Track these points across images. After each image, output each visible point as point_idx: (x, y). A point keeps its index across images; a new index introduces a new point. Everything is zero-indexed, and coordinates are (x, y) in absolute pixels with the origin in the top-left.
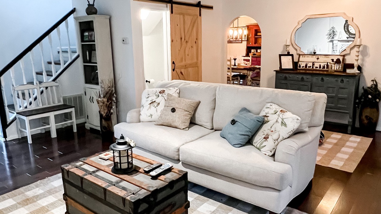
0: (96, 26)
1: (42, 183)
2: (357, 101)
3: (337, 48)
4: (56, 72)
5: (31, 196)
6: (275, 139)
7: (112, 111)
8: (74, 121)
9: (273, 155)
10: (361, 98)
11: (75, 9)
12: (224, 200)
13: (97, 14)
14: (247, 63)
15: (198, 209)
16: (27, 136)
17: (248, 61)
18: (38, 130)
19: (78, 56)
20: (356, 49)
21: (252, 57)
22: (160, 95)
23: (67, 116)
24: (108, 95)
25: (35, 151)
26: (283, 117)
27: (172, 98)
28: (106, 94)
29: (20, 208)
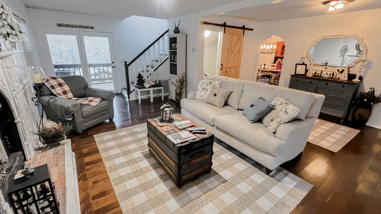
0: (178, 40)
1: (141, 125)
2: (353, 102)
3: (346, 61)
4: (156, 66)
5: (135, 131)
6: (278, 122)
7: (182, 91)
8: (163, 95)
9: (275, 133)
10: (357, 100)
11: (168, 30)
12: (238, 154)
13: (180, 33)
14: (273, 67)
15: (221, 156)
16: (138, 100)
17: (274, 66)
18: (145, 97)
19: (168, 58)
20: (361, 63)
21: (277, 64)
22: (209, 85)
23: (160, 91)
24: (181, 82)
25: (142, 108)
26: (286, 108)
27: (216, 87)
28: (180, 80)
29: (129, 137)
